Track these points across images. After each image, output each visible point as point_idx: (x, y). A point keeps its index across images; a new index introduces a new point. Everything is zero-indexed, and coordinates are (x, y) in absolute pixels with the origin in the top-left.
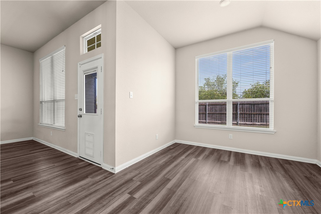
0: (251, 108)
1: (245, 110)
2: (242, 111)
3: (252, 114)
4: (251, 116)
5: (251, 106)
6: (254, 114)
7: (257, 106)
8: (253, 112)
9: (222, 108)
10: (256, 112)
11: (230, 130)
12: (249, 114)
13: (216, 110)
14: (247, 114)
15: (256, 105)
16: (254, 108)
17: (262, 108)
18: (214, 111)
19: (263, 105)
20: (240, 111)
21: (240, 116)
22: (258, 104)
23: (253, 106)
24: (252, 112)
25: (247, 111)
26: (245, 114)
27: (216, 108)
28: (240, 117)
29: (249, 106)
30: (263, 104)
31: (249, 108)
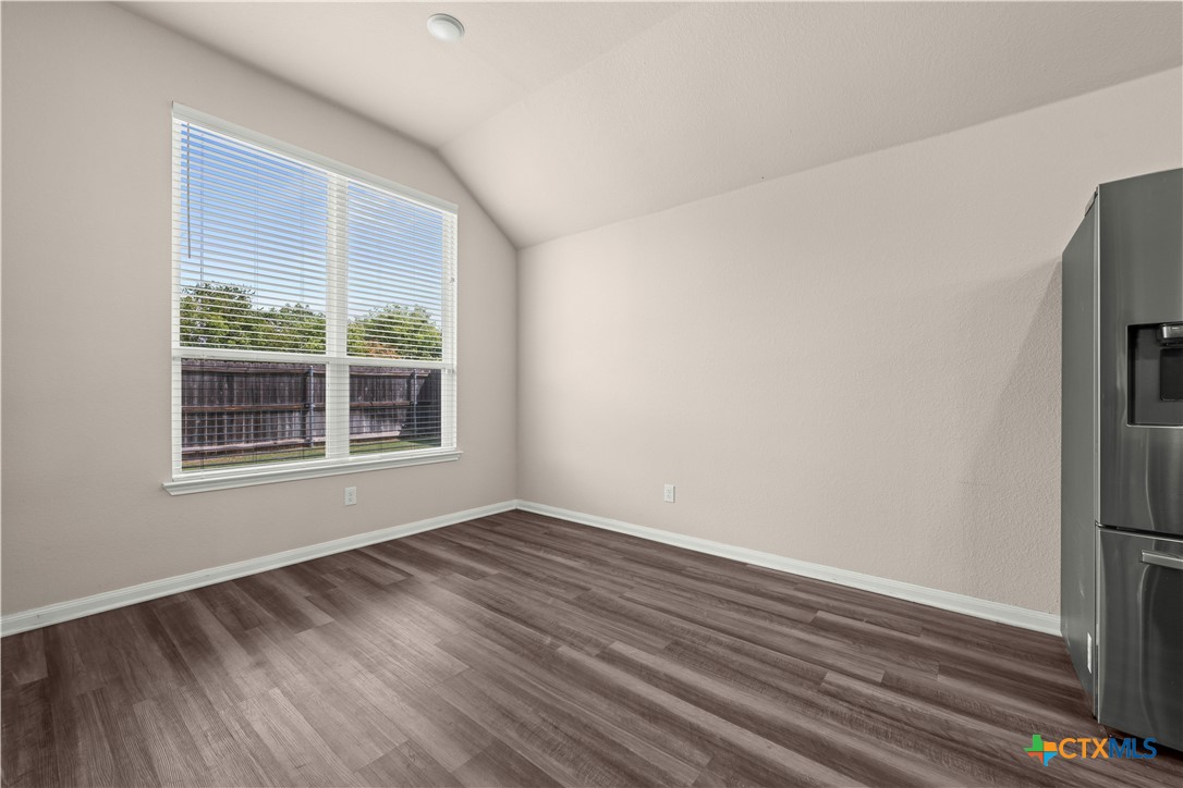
0: (221, 388)
4: (221, 422)
5: (220, 382)
7: (241, 382)
8: (226, 406)
10: (240, 401)
15: (239, 379)
16: (231, 388)
17: (258, 389)
19: (261, 379)
22: (246, 375)
23: (228, 381)
29: (212, 381)
30: (264, 375)
31: (212, 389)
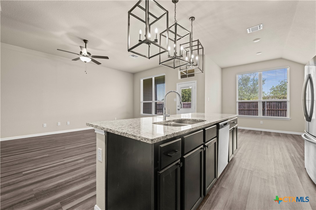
1: (272, 107)
2: (270, 108)
3: (278, 110)
4: (278, 112)
6: (281, 111)
8: (280, 109)
9: (250, 105)
11: (261, 118)
12: (276, 111)
13: (244, 107)
14: (274, 110)
18: (242, 107)
20: (267, 108)
21: (267, 111)
24: (278, 108)
25: (274, 108)
26: (272, 110)
27: (244, 105)
28: (267, 113)
